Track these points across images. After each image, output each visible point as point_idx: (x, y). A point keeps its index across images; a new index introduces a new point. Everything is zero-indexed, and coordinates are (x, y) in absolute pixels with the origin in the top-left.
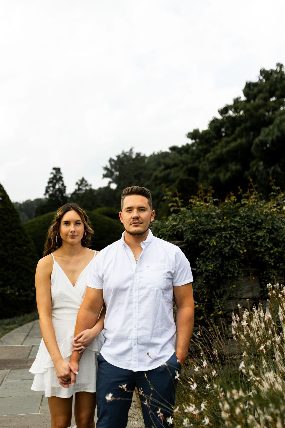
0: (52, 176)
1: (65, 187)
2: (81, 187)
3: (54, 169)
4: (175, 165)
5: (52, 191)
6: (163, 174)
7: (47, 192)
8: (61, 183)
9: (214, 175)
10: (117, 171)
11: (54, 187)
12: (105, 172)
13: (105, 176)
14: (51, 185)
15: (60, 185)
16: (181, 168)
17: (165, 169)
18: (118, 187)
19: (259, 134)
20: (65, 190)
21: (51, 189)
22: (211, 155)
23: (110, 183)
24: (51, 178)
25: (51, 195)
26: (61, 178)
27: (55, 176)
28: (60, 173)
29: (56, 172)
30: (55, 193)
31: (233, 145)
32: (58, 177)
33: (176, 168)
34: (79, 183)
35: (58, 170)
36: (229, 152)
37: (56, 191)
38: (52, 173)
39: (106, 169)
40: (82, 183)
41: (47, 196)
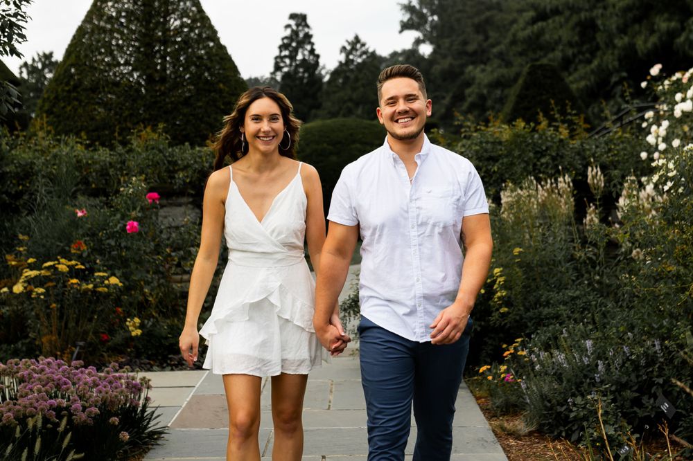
0: (288, 32)
1: (318, 56)
2: (351, 57)
3: (293, 16)
4: (556, 12)
5: (291, 65)
6: (528, 32)
7: (278, 68)
8: (309, 47)
11: (292, 57)
12: (406, 17)
13: (405, 26)
14: (286, 53)
15: (306, 53)
16: (567, 20)
17: (534, 21)
18: (434, 52)
20: (317, 64)
21: (288, 61)
23: (418, 42)
24: (286, 38)
25: (286, 76)
26: (308, 37)
27: (295, 33)
28: (308, 26)
29: (298, 25)
30: (296, 71)
32: (301, 35)
33: (557, 18)
34: (349, 48)
35: (300, 19)
37: (297, 66)
38: (288, 26)
39: (409, 8)
40: (354, 48)
41: (279, 77)
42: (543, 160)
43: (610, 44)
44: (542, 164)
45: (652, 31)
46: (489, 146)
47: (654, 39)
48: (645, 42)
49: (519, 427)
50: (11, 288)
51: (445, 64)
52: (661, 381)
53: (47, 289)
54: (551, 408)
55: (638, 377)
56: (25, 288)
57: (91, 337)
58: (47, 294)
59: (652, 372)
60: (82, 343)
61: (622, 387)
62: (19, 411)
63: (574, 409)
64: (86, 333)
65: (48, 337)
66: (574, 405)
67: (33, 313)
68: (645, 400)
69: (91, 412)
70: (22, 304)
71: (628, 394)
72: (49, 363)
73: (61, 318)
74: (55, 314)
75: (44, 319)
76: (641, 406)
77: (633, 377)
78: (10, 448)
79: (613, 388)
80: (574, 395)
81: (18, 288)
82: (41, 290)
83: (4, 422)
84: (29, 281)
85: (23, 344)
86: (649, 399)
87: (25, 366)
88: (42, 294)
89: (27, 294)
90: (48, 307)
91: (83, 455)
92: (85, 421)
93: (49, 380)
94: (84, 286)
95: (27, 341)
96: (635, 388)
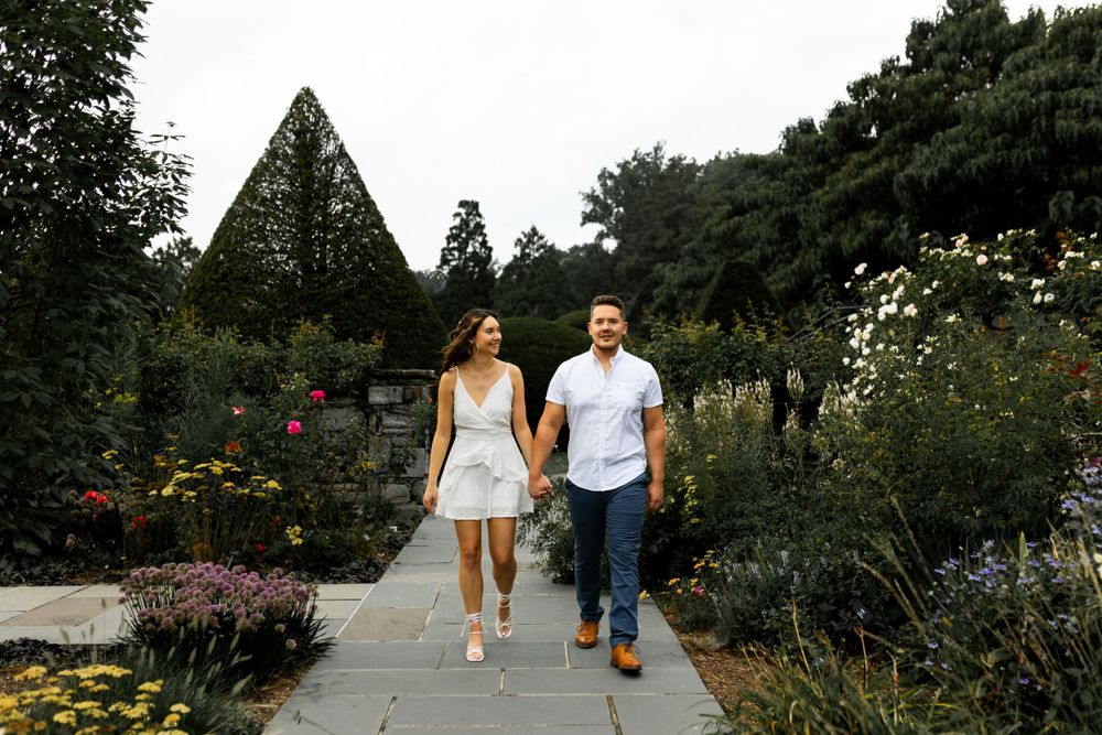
0: (457, 222)
1: (490, 249)
2: (527, 251)
3: (462, 204)
4: (754, 206)
5: (459, 259)
6: (722, 228)
7: (445, 261)
8: (480, 239)
9: (830, 237)
11: (462, 249)
12: (589, 208)
13: (587, 218)
14: (455, 244)
15: (477, 245)
16: (766, 215)
17: (730, 216)
18: (619, 247)
19: (909, 161)
20: (489, 257)
21: (456, 254)
22: (827, 193)
23: (601, 236)
24: (455, 227)
25: (454, 270)
26: (480, 227)
27: (465, 223)
28: (480, 216)
29: (468, 214)
30: (465, 266)
31: (870, 172)
32: (472, 225)
33: (755, 213)
34: (525, 240)
35: (471, 207)
36: (862, 188)
37: (467, 260)
38: (457, 215)
39: (592, 198)
40: (530, 241)
41: (446, 269)
42: (739, 365)
43: (813, 242)
44: (737, 369)
45: (859, 230)
46: (681, 349)
47: (860, 238)
48: (851, 241)
49: (710, 642)
50: (159, 491)
51: (632, 260)
52: (859, 593)
53: (199, 492)
54: (744, 622)
55: (835, 589)
56: (175, 491)
57: (245, 546)
58: (198, 498)
59: (850, 584)
60: (236, 553)
61: (818, 599)
62: (178, 615)
63: (769, 621)
64: (240, 542)
65: (200, 545)
66: (768, 617)
67: (184, 519)
68: (842, 613)
69: (256, 618)
70: (172, 508)
71: (824, 606)
72: (208, 568)
73: (213, 525)
74: (207, 521)
75: (195, 526)
76: (838, 619)
77: (830, 589)
78: (173, 650)
79: (809, 601)
80: (768, 608)
81: (168, 491)
82: (192, 494)
83: (163, 626)
84: (179, 484)
85: (170, 553)
86: (847, 612)
87: (181, 571)
88: (193, 497)
89: (177, 497)
90: (200, 513)
91: (250, 657)
92: (250, 628)
93: (210, 584)
94: (240, 491)
95: (176, 549)
96: (831, 601)
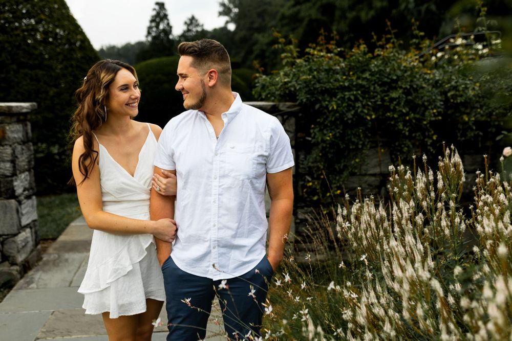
0: (154, 13)
1: (171, 27)
2: (191, 28)
3: (157, 4)
5: (156, 32)
7: (149, 33)
8: (166, 22)
9: (354, 14)
10: (235, 7)
11: (157, 27)
14: (153, 24)
15: (165, 25)
17: (294, 5)
18: (237, 28)
20: (171, 31)
21: (154, 29)
23: (227, 23)
24: (154, 16)
25: (154, 38)
26: (166, 16)
27: (158, 14)
28: (165, 9)
29: (160, 8)
30: (159, 35)
32: (162, 14)
34: (188, 22)
35: (161, 6)
37: (160, 33)
38: (154, 9)
40: (191, 23)
41: (150, 39)
43: (343, 17)
47: (372, 13)
48: (367, 14)
51: (242, 33)
